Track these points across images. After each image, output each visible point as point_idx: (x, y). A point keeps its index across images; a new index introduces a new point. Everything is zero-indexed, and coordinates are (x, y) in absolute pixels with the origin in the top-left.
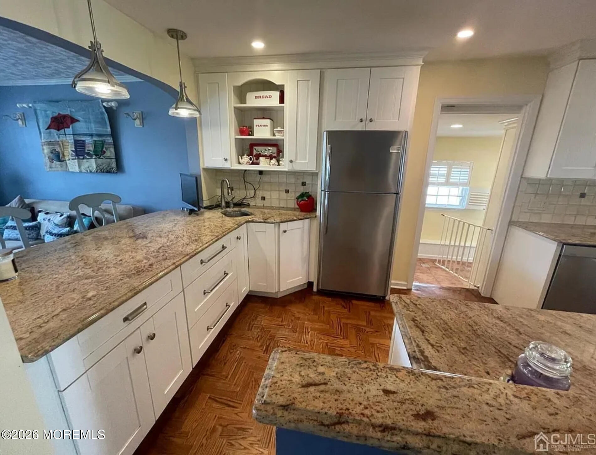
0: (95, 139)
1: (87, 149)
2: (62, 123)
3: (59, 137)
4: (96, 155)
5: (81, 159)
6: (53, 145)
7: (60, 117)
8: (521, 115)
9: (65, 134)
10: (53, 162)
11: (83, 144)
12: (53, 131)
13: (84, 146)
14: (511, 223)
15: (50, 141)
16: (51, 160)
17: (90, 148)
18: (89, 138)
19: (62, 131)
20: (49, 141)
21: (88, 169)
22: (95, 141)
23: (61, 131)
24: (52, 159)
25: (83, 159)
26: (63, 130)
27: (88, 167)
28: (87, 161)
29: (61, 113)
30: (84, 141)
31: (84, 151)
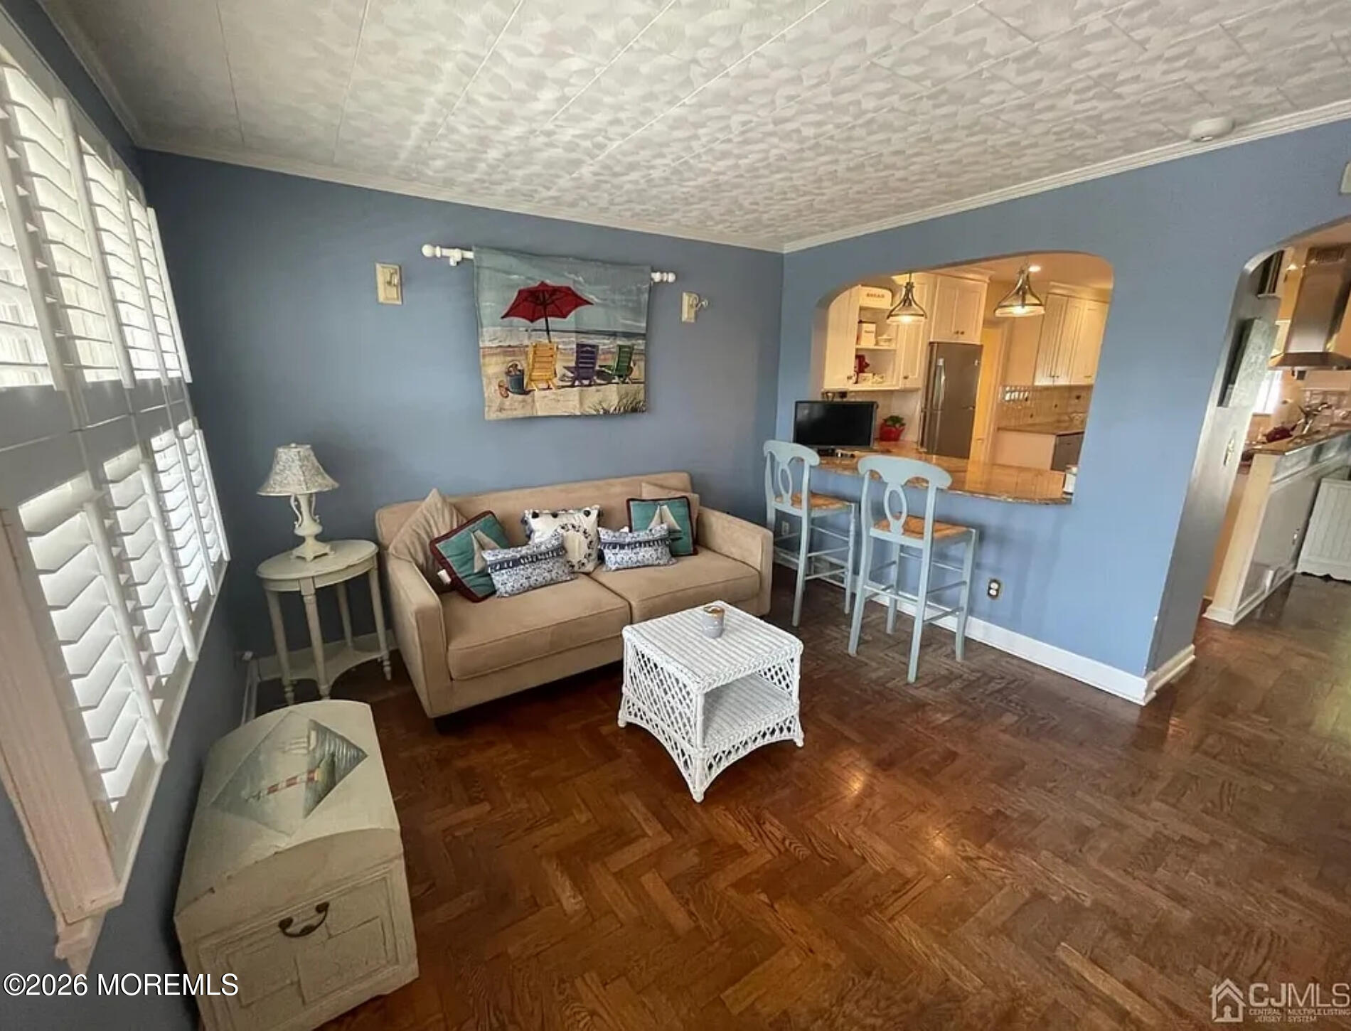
0: (619, 343)
1: (599, 363)
2: (545, 305)
3: (530, 337)
4: (620, 376)
5: (586, 386)
6: (513, 354)
7: (543, 292)
8: (1000, 331)
9: (548, 331)
10: (507, 397)
11: (592, 352)
12: (517, 321)
13: (594, 358)
14: (999, 429)
15: (510, 346)
16: (504, 391)
17: (607, 360)
18: (606, 341)
19: (541, 323)
20: (507, 344)
21: (599, 407)
22: (620, 347)
23: (538, 321)
24: (507, 389)
25: (590, 385)
26: (543, 320)
27: (600, 403)
28: (598, 391)
29: (548, 282)
30: (593, 346)
31: (593, 368)
